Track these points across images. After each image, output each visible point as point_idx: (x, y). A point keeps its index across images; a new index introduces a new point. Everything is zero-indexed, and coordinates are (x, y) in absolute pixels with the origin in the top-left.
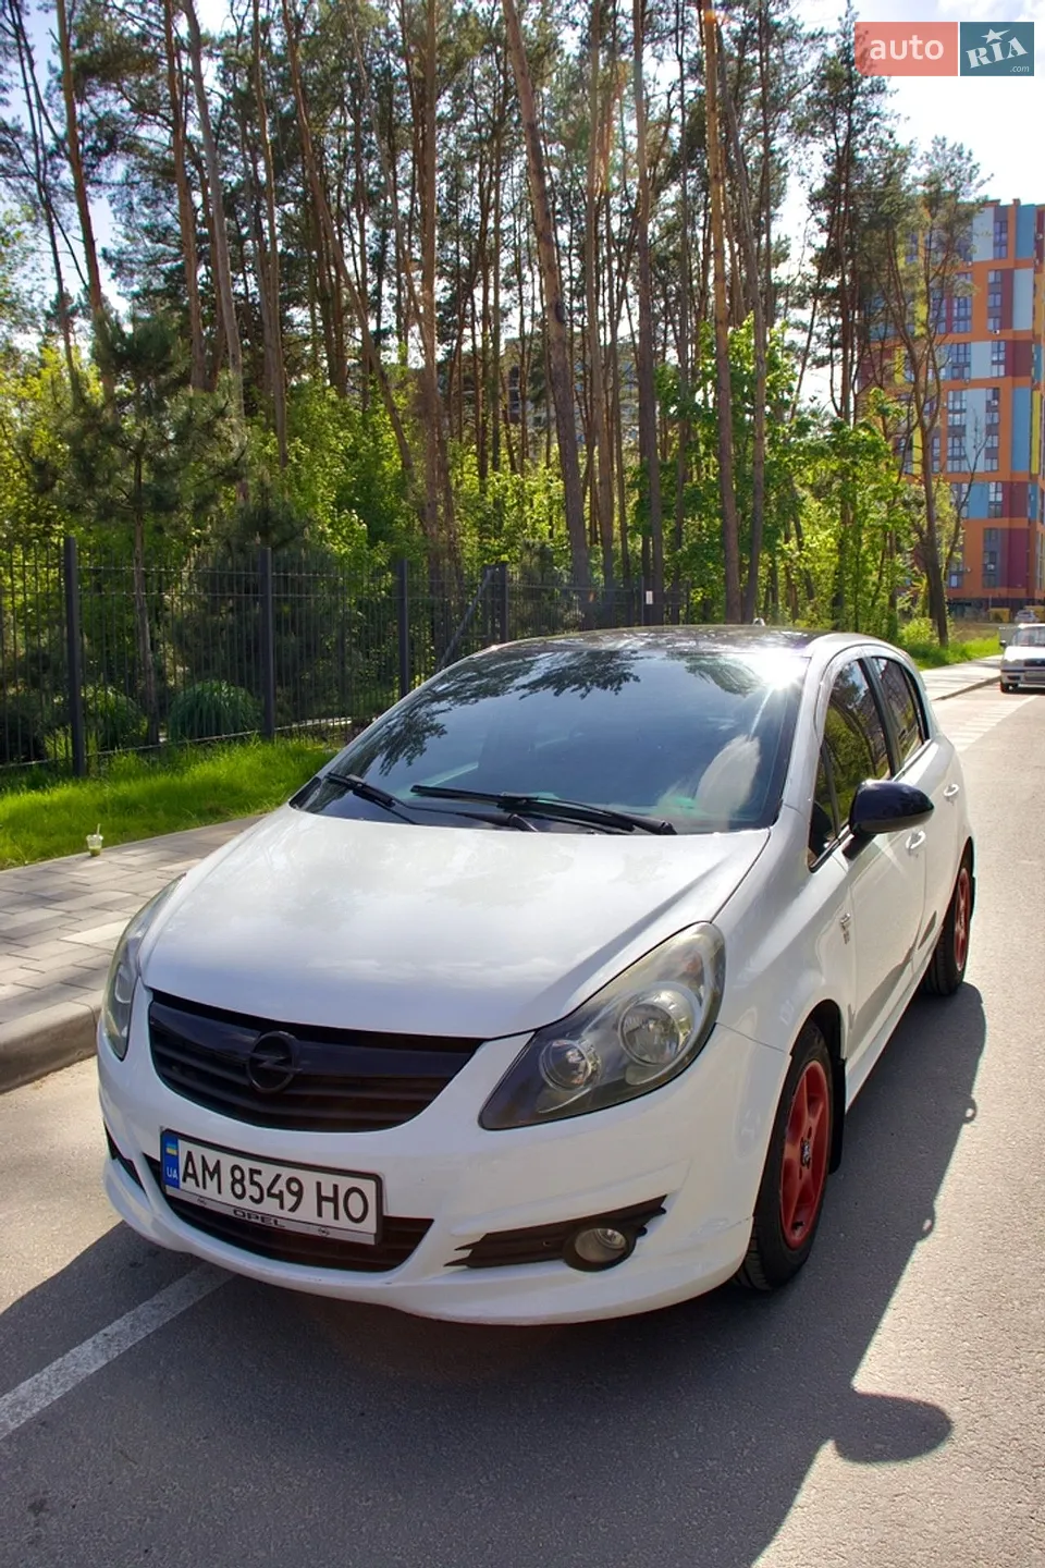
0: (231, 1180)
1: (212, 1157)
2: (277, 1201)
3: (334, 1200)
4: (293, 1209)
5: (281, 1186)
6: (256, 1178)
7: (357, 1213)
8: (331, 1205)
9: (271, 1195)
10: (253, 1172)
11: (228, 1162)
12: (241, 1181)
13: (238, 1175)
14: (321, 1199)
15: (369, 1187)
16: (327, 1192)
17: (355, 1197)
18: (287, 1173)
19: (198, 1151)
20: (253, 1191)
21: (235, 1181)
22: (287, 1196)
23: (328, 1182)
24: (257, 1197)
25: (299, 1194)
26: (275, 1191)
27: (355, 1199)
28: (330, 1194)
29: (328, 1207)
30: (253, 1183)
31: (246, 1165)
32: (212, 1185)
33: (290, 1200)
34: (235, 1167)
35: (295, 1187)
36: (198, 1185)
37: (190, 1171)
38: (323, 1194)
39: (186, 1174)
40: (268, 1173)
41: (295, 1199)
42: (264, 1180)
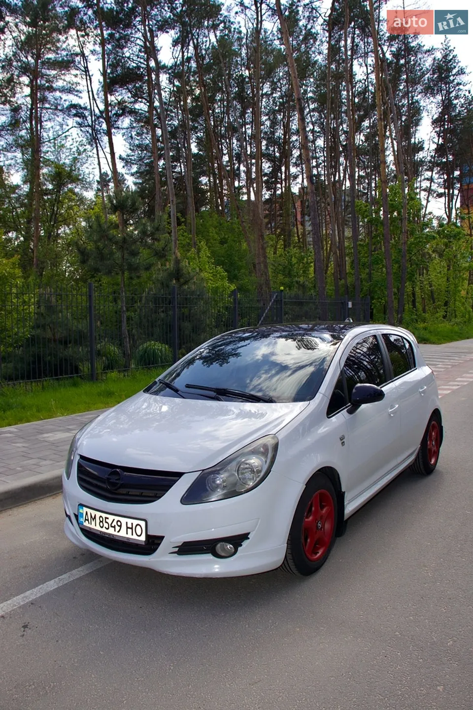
1: (93, 513)
2: (114, 529)
3: (132, 528)
4: (118, 532)
5: (115, 523)
6: (107, 520)
7: (139, 533)
8: (131, 530)
9: (111, 526)
10: (106, 518)
11: (98, 514)
12: (102, 522)
13: (101, 519)
14: (127, 528)
15: (143, 524)
16: (129, 525)
18: (117, 518)
19: (89, 511)
20: (106, 525)
21: (100, 522)
22: (117, 527)
23: (130, 521)
24: (107, 527)
25: (120, 526)
26: (113, 525)
27: (138, 528)
28: (131, 526)
29: (130, 531)
30: (106, 522)
31: (104, 515)
32: (93, 523)
33: (117, 528)
34: (101, 517)
35: (119, 524)
36: (89, 523)
37: (87, 518)
39: (86, 520)
40: (111, 518)
41: (119, 528)
42: (110, 521)
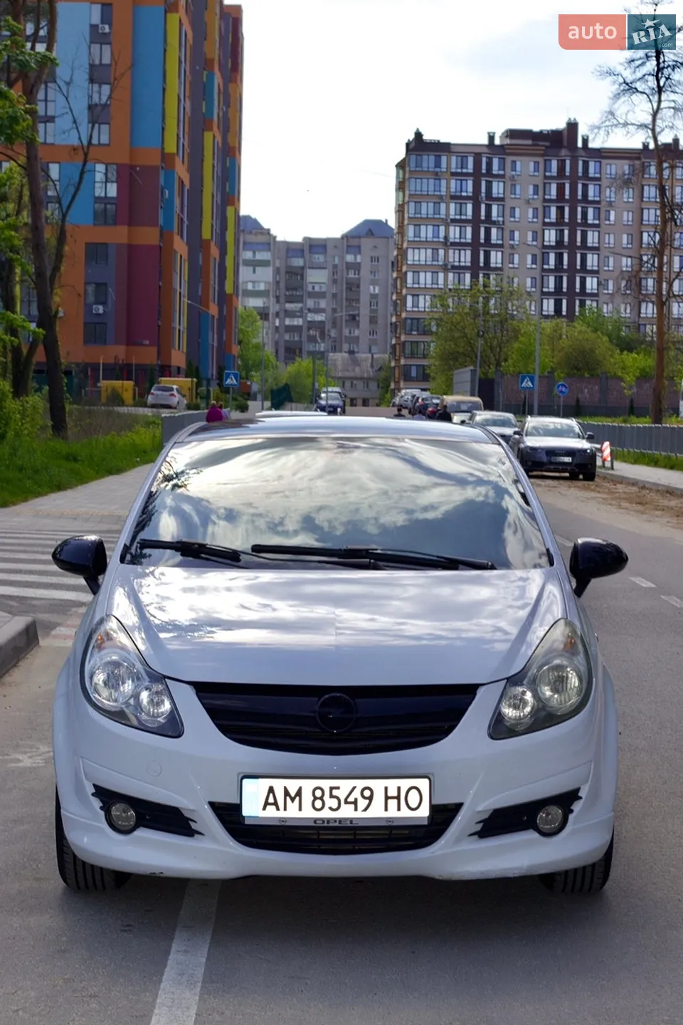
0: (312, 798)
1: (293, 786)
2: (353, 806)
3: (398, 798)
4: (365, 810)
5: (356, 794)
6: (335, 792)
7: (413, 804)
8: (395, 801)
9: (346, 802)
10: (332, 789)
11: (309, 785)
12: (321, 798)
13: (318, 793)
14: (387, 798)
15: (424, 784)
16: (393, 792)
17: (414, 792)
18: (361, 784)
19: (279, 785)
20: (334, 803)
21: (315, 798)
22: (361, 801)
23: (393, 785)
24: (335, 806)
25: (370, 798)
26: (351, 799)
27: (414, 793)
28: (395, 794)
29: (393, 804)
30: (331, 796)
31: (326, 784)
32: (293, 806)
33: (362, 803)
34: (316, 788)
35: (367, 793)
36: (278, 809)
37: (271, 800)
38: (389, 795)
39: (267, 804)
40: (345, 786)
41: (367, 801)
42: (342, 794)
